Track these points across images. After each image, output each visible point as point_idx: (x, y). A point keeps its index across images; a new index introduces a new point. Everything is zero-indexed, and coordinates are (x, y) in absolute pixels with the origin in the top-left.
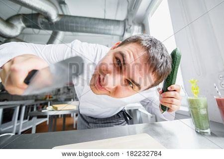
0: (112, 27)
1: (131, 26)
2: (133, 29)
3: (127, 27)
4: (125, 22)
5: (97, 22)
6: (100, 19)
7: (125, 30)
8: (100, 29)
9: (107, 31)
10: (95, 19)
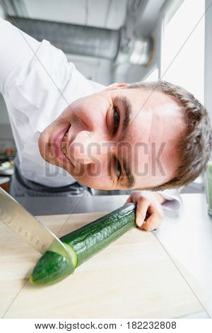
0: (97, 43)
1: (129, 40)
2: (134, 47)
3: (124, 42)
4: (119, 33)
5: (72, 31)
6: (77, 26)
7: (120, 48)
8: (78, 46)
9: (89, 50)
10: (69, 25)
